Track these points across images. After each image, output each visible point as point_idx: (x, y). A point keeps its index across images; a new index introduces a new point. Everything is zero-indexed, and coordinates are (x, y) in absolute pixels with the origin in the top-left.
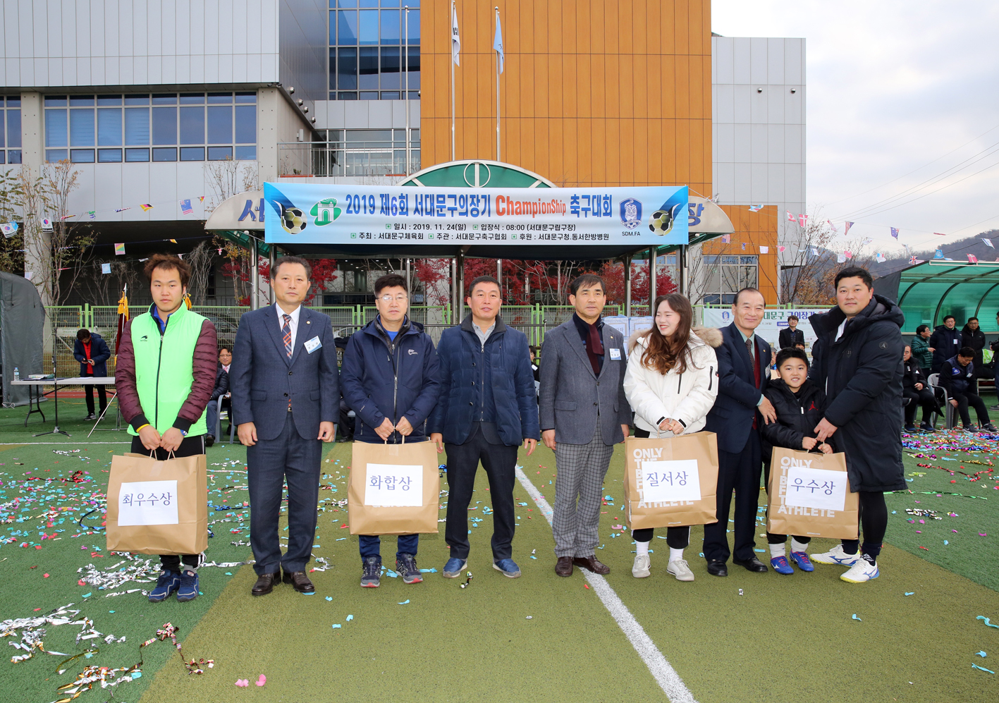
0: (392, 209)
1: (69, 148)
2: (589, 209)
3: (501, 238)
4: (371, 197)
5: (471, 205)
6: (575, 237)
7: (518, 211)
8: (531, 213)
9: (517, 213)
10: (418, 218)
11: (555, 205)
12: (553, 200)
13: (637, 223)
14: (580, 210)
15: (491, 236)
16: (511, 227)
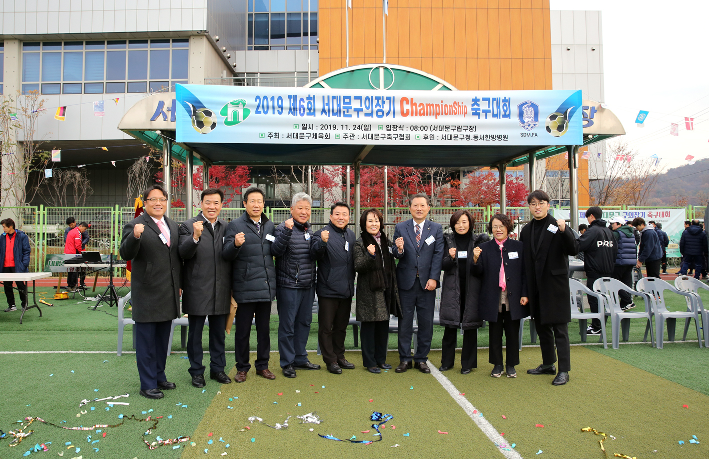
0: (300, 110)
1: (40, 82)
2: (489, 111)
3: (405, 138)
4: (280, 98)
5: (376, 106)
6: (476, 137)
7: (422, 112)
8: (433, 115)
9: (421, 115)
10: (324, 119)
11: (457, 107)
12: (455, 103)
13: (534, 125)
14: (481, 112)
15: (396, 136)
16: (414, 128)
